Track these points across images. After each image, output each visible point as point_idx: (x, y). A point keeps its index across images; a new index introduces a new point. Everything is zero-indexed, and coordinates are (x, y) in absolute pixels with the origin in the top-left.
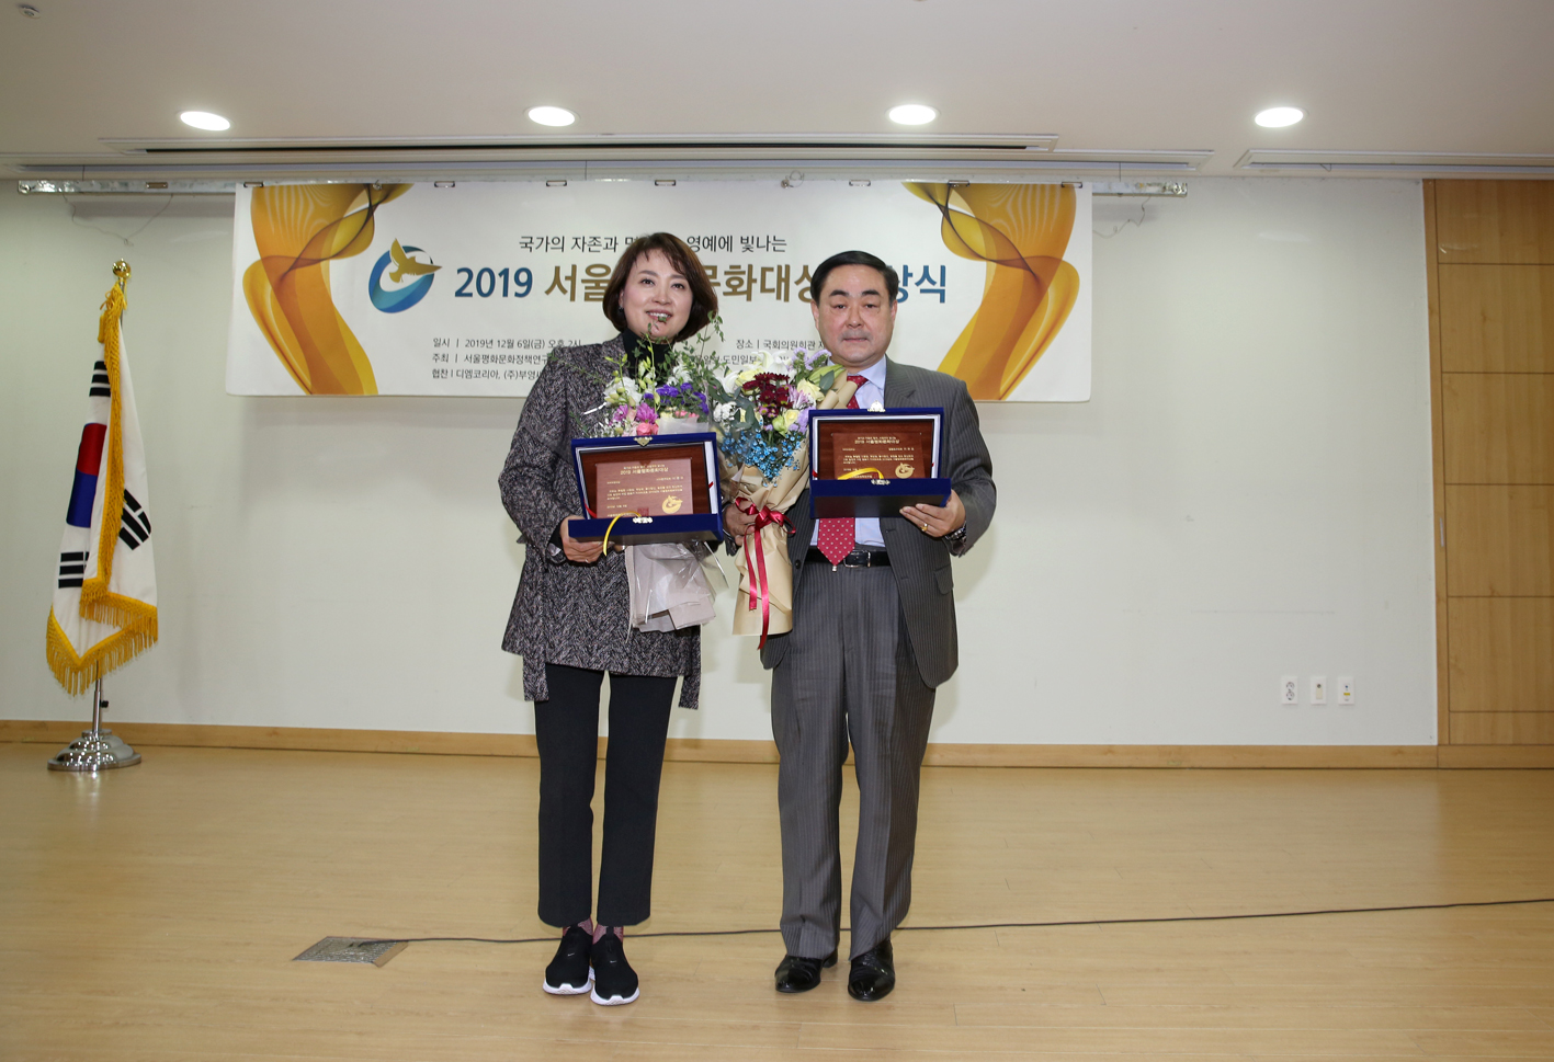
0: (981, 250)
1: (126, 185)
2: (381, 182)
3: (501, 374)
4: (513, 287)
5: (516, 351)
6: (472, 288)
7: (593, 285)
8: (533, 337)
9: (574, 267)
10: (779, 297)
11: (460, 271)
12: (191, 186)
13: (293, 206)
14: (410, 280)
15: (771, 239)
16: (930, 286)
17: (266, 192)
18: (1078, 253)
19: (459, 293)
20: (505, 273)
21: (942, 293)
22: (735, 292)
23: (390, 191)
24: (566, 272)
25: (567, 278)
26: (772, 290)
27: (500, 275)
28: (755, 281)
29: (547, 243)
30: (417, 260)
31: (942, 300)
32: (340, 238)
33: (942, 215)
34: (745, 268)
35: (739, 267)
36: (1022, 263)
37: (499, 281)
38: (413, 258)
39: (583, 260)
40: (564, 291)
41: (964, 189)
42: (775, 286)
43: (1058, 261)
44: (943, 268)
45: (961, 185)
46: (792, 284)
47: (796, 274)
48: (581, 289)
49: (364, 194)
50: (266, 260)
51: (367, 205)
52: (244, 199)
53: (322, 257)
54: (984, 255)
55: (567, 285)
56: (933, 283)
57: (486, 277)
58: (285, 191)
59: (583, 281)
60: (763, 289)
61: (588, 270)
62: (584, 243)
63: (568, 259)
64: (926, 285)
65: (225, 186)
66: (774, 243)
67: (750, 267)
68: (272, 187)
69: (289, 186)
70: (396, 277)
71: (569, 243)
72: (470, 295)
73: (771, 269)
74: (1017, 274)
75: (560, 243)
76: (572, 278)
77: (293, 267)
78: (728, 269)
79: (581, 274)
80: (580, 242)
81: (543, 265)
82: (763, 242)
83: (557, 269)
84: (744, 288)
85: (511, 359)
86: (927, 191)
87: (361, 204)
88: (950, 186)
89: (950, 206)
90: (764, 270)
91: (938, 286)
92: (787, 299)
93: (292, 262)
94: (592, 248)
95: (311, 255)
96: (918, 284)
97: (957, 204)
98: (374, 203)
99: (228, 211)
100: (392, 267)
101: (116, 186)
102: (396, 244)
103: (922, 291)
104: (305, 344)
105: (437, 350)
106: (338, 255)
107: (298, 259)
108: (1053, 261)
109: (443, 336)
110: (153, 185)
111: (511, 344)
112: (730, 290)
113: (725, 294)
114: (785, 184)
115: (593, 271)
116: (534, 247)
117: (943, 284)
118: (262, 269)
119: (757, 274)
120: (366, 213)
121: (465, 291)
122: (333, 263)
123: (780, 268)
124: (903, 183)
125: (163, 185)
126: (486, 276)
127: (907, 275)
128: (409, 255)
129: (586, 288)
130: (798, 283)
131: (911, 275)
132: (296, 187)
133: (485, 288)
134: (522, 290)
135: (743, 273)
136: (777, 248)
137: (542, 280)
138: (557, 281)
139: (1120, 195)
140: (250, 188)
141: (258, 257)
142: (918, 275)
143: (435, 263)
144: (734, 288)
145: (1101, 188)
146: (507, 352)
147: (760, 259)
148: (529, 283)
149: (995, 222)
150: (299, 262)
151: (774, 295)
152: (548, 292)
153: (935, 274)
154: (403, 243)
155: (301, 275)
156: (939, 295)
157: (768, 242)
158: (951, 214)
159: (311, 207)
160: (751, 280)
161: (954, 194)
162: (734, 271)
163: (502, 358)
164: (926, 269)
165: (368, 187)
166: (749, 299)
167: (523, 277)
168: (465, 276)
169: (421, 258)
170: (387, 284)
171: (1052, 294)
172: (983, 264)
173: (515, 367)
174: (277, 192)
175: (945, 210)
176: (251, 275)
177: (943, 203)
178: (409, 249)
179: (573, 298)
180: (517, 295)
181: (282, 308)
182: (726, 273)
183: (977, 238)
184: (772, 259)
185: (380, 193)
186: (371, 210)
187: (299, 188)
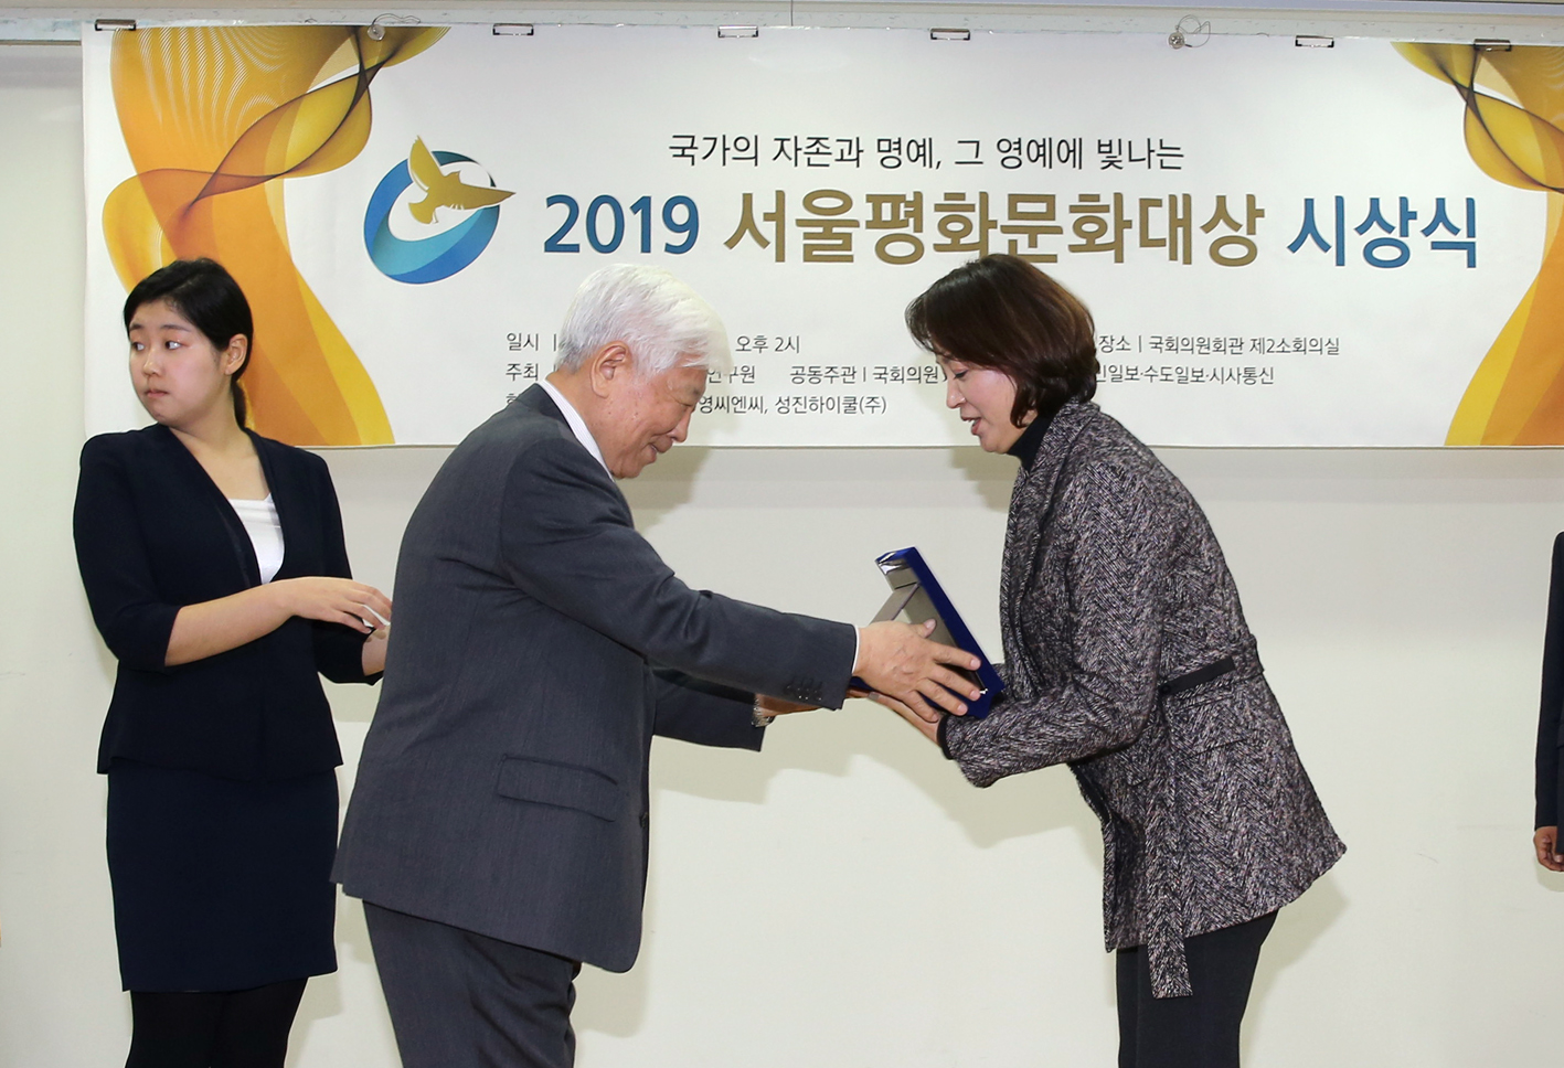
0: (1536, 166)
2: (382, 23)
4: (661, 234)
6: (578, 234)
7: (820, 230)
9: (780, 196)
10: (1173, 257)
11: (552, 201)
13: (202, 66)
14: (452, 218)
15: (1155, 146)
16: (1449, 237)
17: (144, 41)
19: (553, 245)
20: (643, 205)
21: (1470, 248)
22: (1090, 247)
23: (402, 42)
24: (764, 204)
25: (768, 217)
26: (1160, 243)
27: (634, 209)
28: (1129, 224)
29: (725, 149)
30: (465, 179)
31: (1471, 263)
32: (303, 133)
33: (1463, 104)
34: (1107, 199)
35: (1097, 197)
37: (633, 222)
38: (455, 175)
39: (799, 181)
40: (763, 243)
41: (1500, 53)
42: (1166, 235)
44: (1470, 203)
45: (1496, 49)
46: (1196, 231)
47: (1202, 212)
48: (795, 239)
49: (347, 48)
50: (147, 177)
51: (356, 69)
52: (98, 52)
53: (268, 173)
54: (1541, 178)
55: (768, 230)
56: (1455, 231)
57: (605, 214)
58: (183, 37)
59: (800, 223)
60: (1146, 241)
61: (808, 202)
62: (797, 149)
63: (769, 178)
64: (1441, 234)
65: (55, 26)
66: (1165, 154)
67: (1118, 197)
68: (156, 31)
69: (190, 30)
70: (423, 213)
71: (768, 148)
72: (575, 248)
73: (1158, 203)
75: (747, 149)
76: (777, 217)
77: (206, 192)
78: (1076, 202)
79: (795, 210)
80: (790, 147)
81: (717, 192)
82: (1140, 151)
83: (748, 199)
84: (1109, 237)
86: (1436, 59)
87: (343, 65)
88: (1477, 50)
89: (1477, 88)
90: (1146, 204)
91: (1462, 237)
92: (1188, 260)
93: (205, 180)
94: (815, 159)
95: (241, 167)
96: (1427, 231)
97: (1490, 83)
98: (370, 63)
99: (69, 77)
100: (414, 193)
102: (419, 146)
103: (1436, 246)
105: (515, 357)
106: (298, 169)
107: (215, 174)
109: (524, 330)
112: (1083, 241)
113: (1074, 248)
114: (1177, 41)
115: (819, 203)
116: (698, 154)
117: (1471, 233)
118: (140, 194)
119: (1131, 212)
120: (353, 86)
121: (563, 241)
122: (288, 181)
123: (1173, 199)
124: (1393, 43)
126: (605, 211)
127: (1407, 215)
128: (447, 169)
129: (807, 236)
130: (1207, 228)
131: (1414, 216)
132: (205, 29)
133: (605, 234)
134: (680, 239)
135: (1106, 208)
136: (1168, 161)
137: (718, 220)
138: (747, 223)
140: (109, 32)
141: (129, 171)
142: (1426, 215)
143: (499, 187)
144: (1091, 236)
147: (1135, 183)
148: (692, 226)
150: (217, 183)
151: (1166, 250)
152: (731, 243)
153: (1457, 216)
154: (433, 146)
155: (225, 207)
156: (1464, 253)
157: (1150, 151)
158: (1479, 100)
159: (241, 72)
160: (1122, 225)
161: (1484, 64)
162: (1088, 206)
164: (1441, 203)
165: (355, 32)
166: (1119, 259)
167: (680, 214)
168: (563, 211)
169: (471, 176)
170: (402, 223)
172: (1542, 195)
174: (165, 39)
175: (1469, 94)
176: (118, 203)
177: (1467, 84)
178: (447, 158)
179: (780, 257)
180: (670, 249)
182: (1073, 209)
183: (1529, 148)
184: (1160, 184)
185: (380, 44)
186: (364, 78)
187: (213, 36)
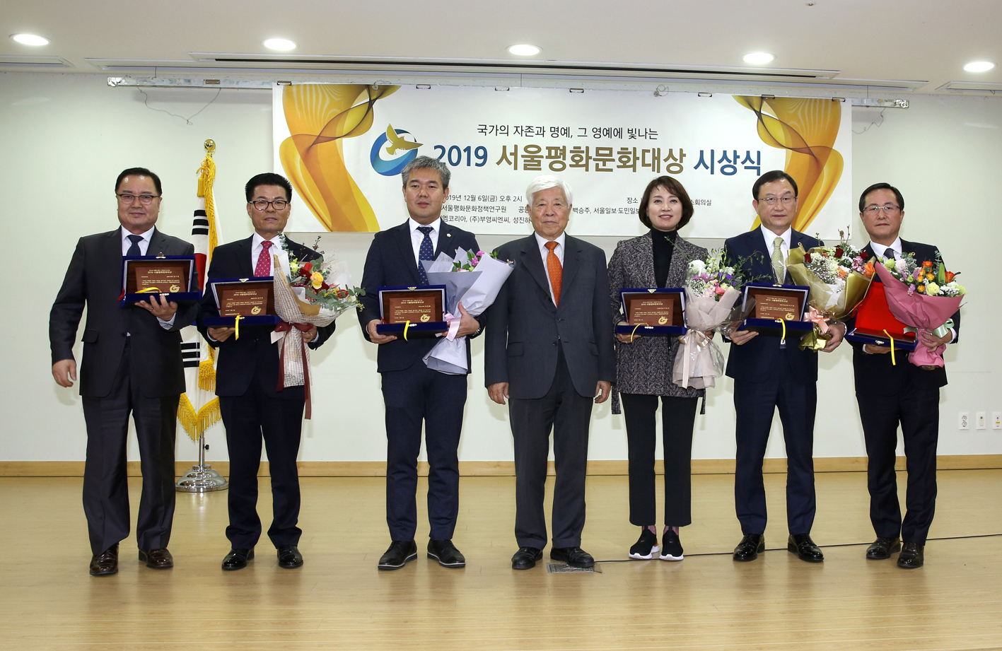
0: (783, 142)
1: (189, 81)
2: (377, 84)
3: (468, 219)
4: (474, 160)
5: (477, 203)
7: (530, 159)
8: (489, 194)
9: (516, 147)
10: (653, 170)
11: (436, 147)
12: (238, 83)
13: (314, 99)
14: (401, 153)
15: (648, 131)
16: (751, 165)
17: (294, 89)
18: (843, 144)
20: (468, 149)
21: (759, 169)
22: (625, 166)
23: (384, 90)
24: (510, 150)
25: (511, 154)
26: (649, 165)
27: (465, 151)
28: (638, 159)
29: (497, 130)
30: (406, 139)
32: (349, 122)
33: (757, 117)
34: (631, 150)
35: (627, 149)
36: (808, 150)
37: (464, 155)
38: (402, 138)
39: (523, 141)
40: (510, 163)
41: (770, 100)
42: (651, 163)
43: (830, 149)
44: (759, 153)
45: (769, 98)
46: (662, 161)
47: (664, 155)
48: (521, 162)
49: (365, 92)
50: (295, 137)
51: (368, 100)
52: (278, 92)
53: (337, 136)
54: (784, 144)
55: (511, 159)
56: (753, 162)
57: (455, 153)
58: (308, 88)
59: (523, 156)
60: (644, 165)
61: (526, 149)
62: (522, 130)
63: (512, 140)
64: (748, 164)
65: (263, 84)
66: (651, 134)
67: (635, 149)
68: (298, 86)
69: (310, 85)
70: (391, 151)
71: (512, 130)
73: (649, 151)
74: (805, 158)
75: (505, 130)
76: (515, 154)
77: (315, 143)
78: (620, 150)
79: (521, 152)
80: (519, 129)
81: (494, 145)
82: (642, 133)
83: (504, 148)
84: (631, 163)
85: (474, 209)
86: (748, 102)
87: (364, 98)
88: (762, 98)
89: (762, 112)
90: (644, 151)
91: (755, 165)
92: (659, 171)
93: (315, 139)
94: (528, 134)
95: (328, 134)
96: (743, 163)
97: (767, 110)
98: (373, 98)
99: (267, 100)
100: (388, 144)
101: (182, 83)
102: (390, 127)
103: (746, 168)
104: (327, 196)
106: (347, 135)
107: (319, 136)
108: (827, 149)
110: (209, 82)
111: (473, 199)
112: (622, 164)
113: (618, 167)
114: (657, 94)
115: (529, 149)
116: (487, 132)
117: (759, 163)
118: (292, 143)
119: (639, 154)
120: (367, 105)
122: (344, 140)
123: (654, 150)
124: (733, 96)
125: (217, 82)
126: (455, 152)
127: (736, 157)
128: (400, 136)
129: (525, 161)
130: (666, 160)
131: (739, 157)
132: (315, 85)
133: (455, 159)
134: (481, 161)
135: (630, 153)
136: (652, 137)
137: (494, 155)
138: (504, 156)
139: (868, 106)
140: (282, 87)
141: (289, 135)
142: (743, 157)
143: (417, 142)
144: (625, 163)
145: (857, 102)
146: (471, 204)
147: (641, 144)
148: (485, 157)
149: (791, 123)
150: (320, 139)
151: (651, 168)
152: (498, 163)
153: (754, 157)
154: (395, 128)
155: (322, 148)
156: (756, 170)
157: (646, 133)
158: (762, 116)
159: (328, 101)
160: (636, 158)
161: (765, 103)
162: (624, 152)
163: (468, 208)
164: (748, 153)
165: (368, 87)
166: (634, 171)
167: (481, 153)
168: (440, 151)
169: (408, 138)
170: (384, 155)
171: (826, 171)
172: (784, 150)
173: (477, 214)
174: (302, 88)
175: (759, 114)
176: (285, 146)
177: (758, 111)
178: (399, 131)
179: (516, 168)
180: (477, 165)
181: (309, 172)
182: (619, 153)
183: (780, 134)
184: (649, 144)
185: (377, 91)
186: (371, 103)
187: (318, 87)
